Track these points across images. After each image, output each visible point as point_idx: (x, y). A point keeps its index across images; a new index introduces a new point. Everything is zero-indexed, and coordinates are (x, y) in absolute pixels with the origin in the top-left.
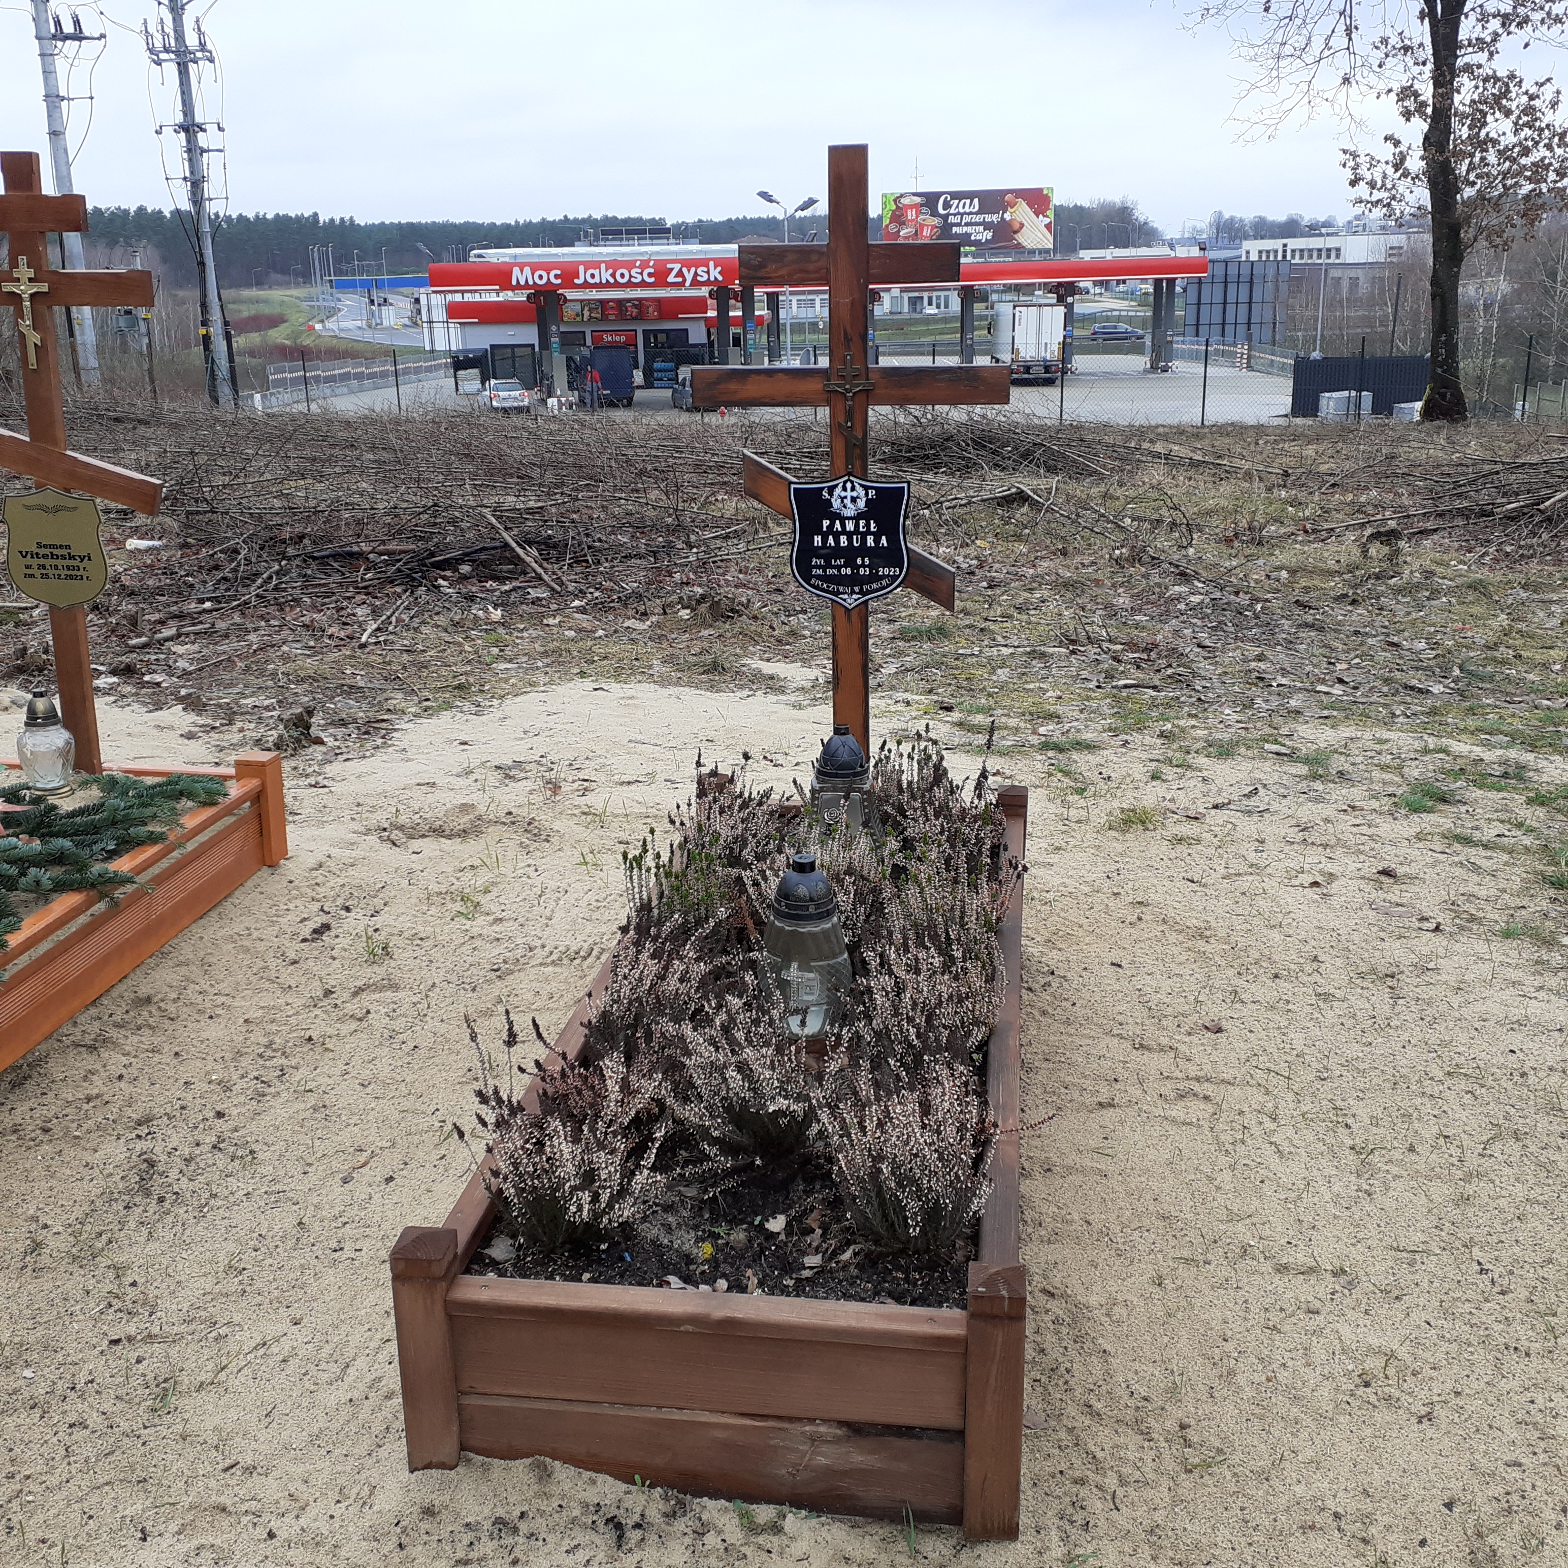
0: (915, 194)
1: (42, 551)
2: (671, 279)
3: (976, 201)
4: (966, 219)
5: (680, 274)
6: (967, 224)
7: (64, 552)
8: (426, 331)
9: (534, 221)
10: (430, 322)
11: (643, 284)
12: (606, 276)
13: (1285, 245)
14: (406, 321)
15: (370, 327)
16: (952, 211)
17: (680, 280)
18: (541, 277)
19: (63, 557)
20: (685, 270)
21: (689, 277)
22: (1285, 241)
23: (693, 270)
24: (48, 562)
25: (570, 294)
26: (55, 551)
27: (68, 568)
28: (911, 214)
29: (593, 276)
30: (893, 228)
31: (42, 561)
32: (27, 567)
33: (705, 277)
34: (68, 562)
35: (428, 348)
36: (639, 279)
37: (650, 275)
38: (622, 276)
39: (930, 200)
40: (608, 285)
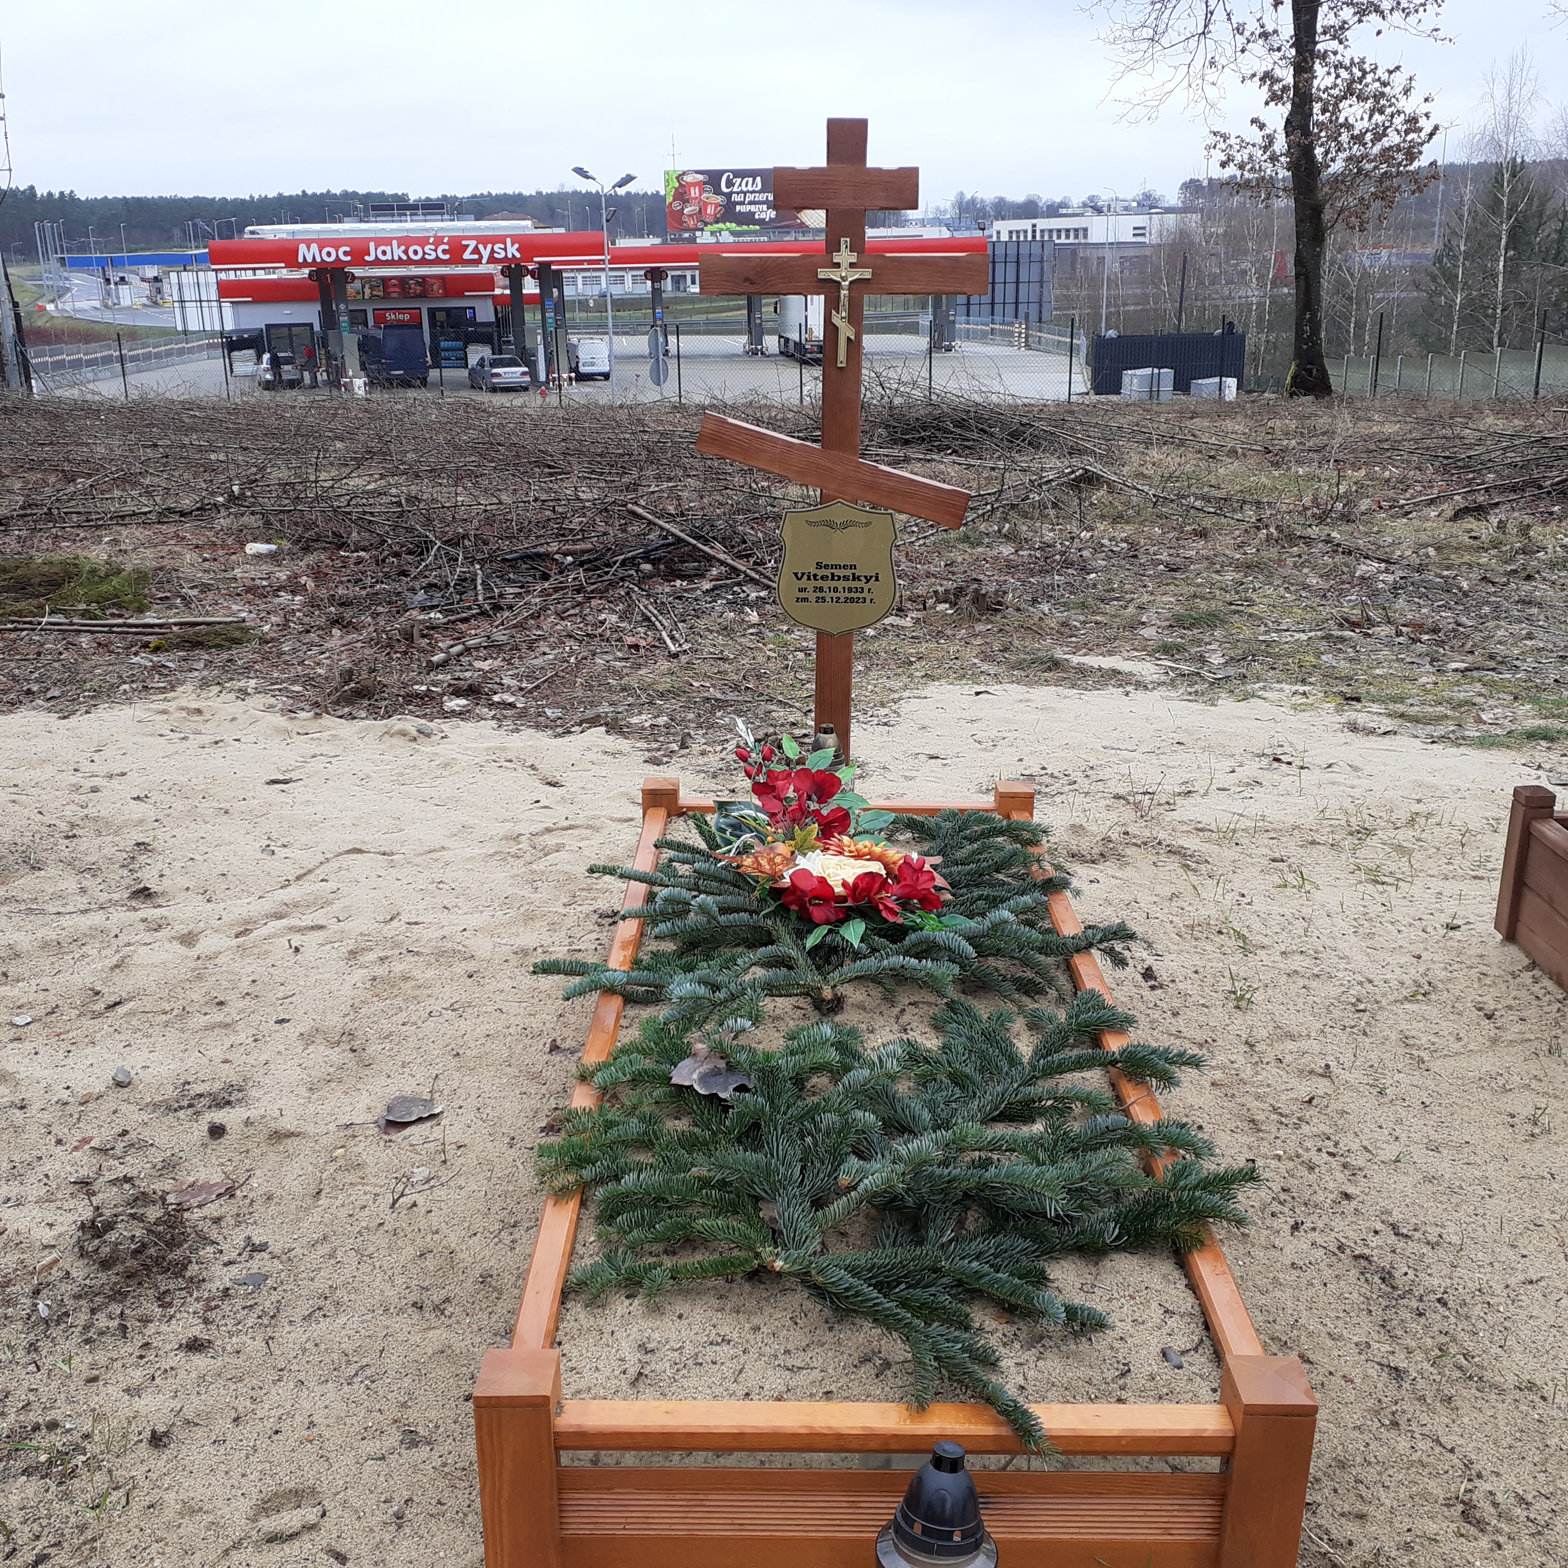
0: (697, 172)
1: (821, 572)
2: (467, 256)
3: (758, 179)
4: (750, 197)
5: (476, 251)
6: (750, 203)
7: (849, 572)
8: (178, 311)
9: (270, 196)
10: (182, 301)
11: (438, 261)
12: (399, 253)
13: (1034, 226)
14: (145, 301)
15: (106, 306)
16: (735, 189)
17: (476, 257)
18: (329, 254)
19: (846, 578)
20: (481, 247)
21: (486, 254)
22: (1034, 221)
23: (489, 246)
24: (825, 584)
25: (358, 272)
26: (837, 572)
27: (850, 590)
28: (694, 192)
29: (384, 253)
30: (677, 206)
31: (820, 583)
32: (800, 590)
33: (503, 255)
34: (848, 584)
35: (180, 328)
36: (433, 256)
37: (444, 252)
38: (416, 252)
39: (713, 178)
40: (400, 263)
